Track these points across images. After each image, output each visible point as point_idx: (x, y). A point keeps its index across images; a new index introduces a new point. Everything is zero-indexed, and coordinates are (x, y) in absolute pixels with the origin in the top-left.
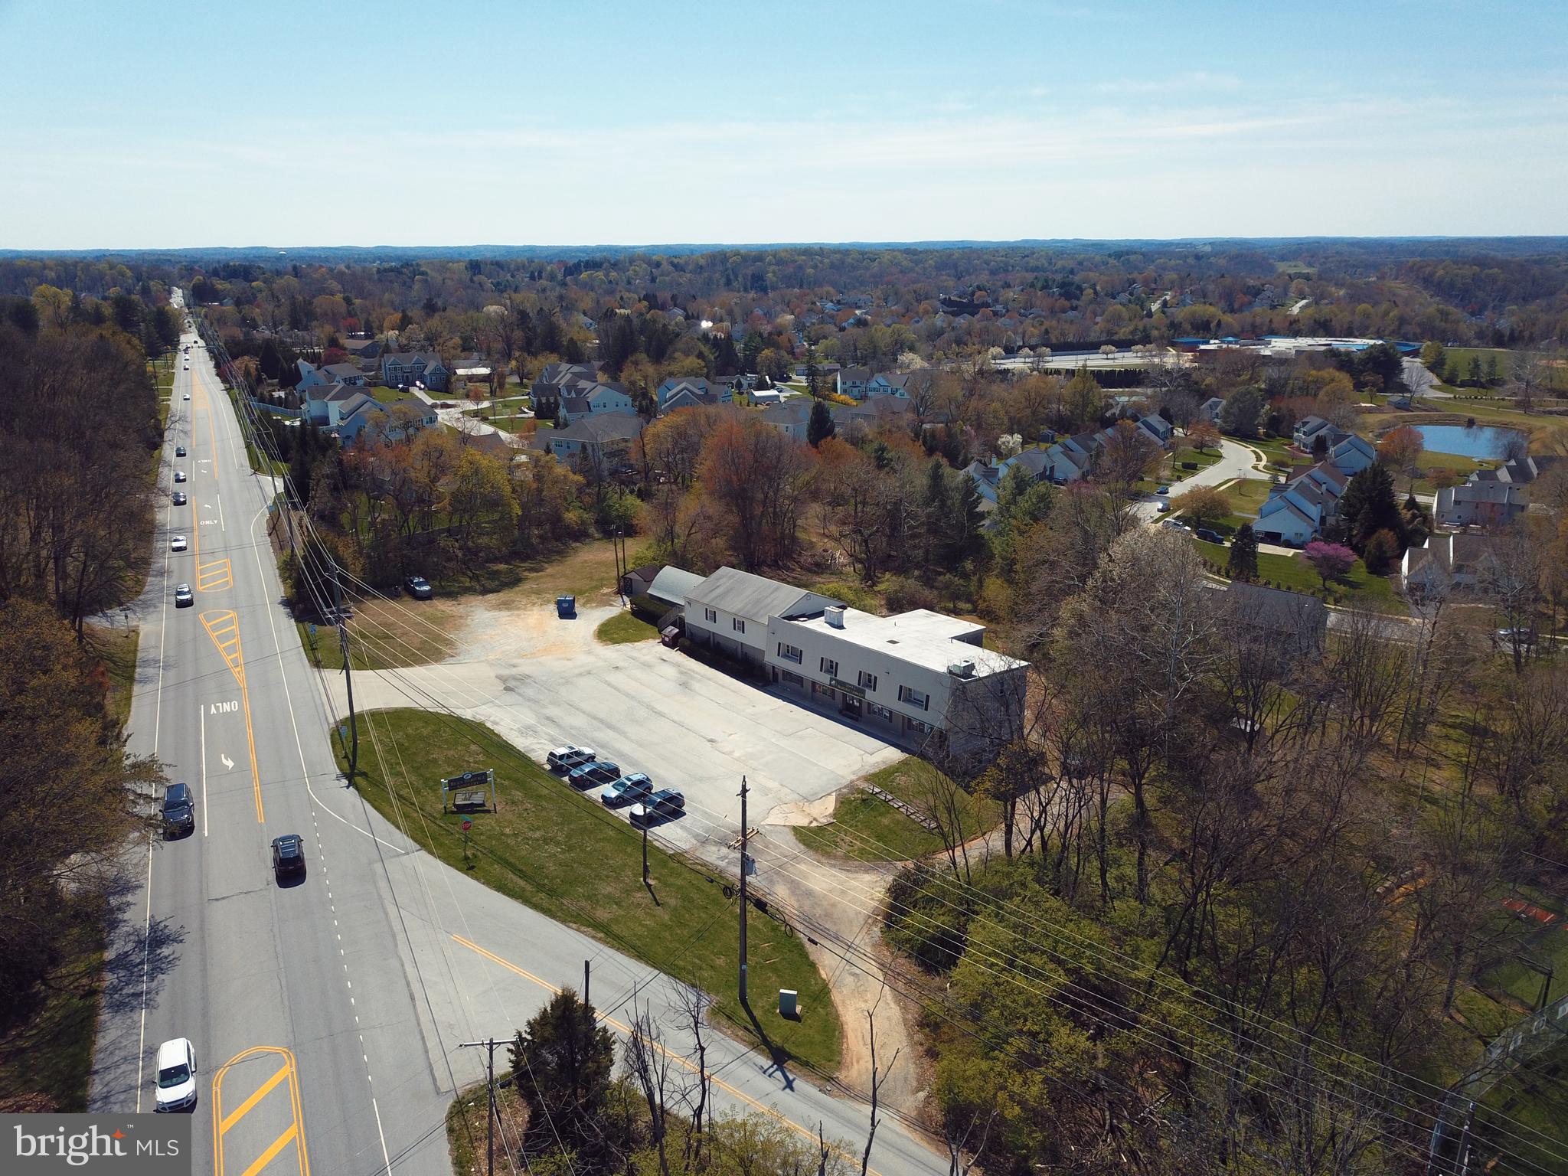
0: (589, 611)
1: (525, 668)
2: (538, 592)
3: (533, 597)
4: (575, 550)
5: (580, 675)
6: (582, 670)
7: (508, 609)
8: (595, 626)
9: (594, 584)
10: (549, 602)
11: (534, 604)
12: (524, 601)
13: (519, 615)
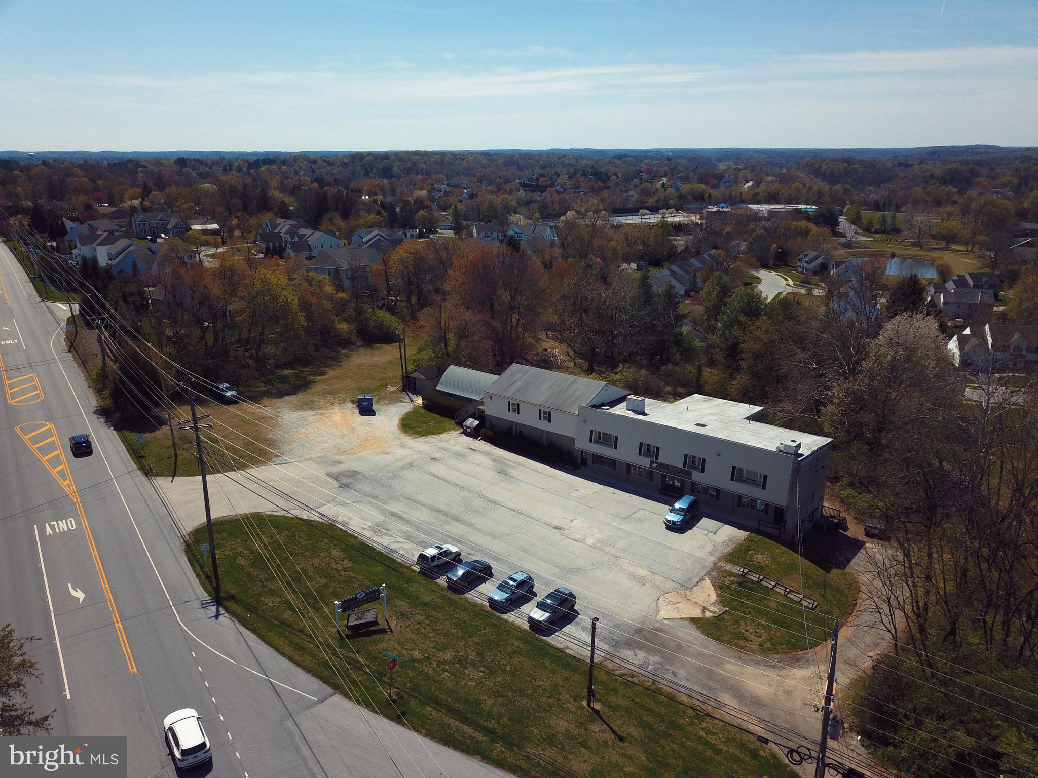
0: (384, 407)
1: (350, 464)
2: (332, 393)
3: (329, 397)
4: (346, 355)
5: (403, 468)
6: (404, 463)
7: (313, 409)
8: (396, 421)
9: (378, 383)
10: (345, 401)
11: (333, 403)
12: (323, 401)
13: (323, 414)
